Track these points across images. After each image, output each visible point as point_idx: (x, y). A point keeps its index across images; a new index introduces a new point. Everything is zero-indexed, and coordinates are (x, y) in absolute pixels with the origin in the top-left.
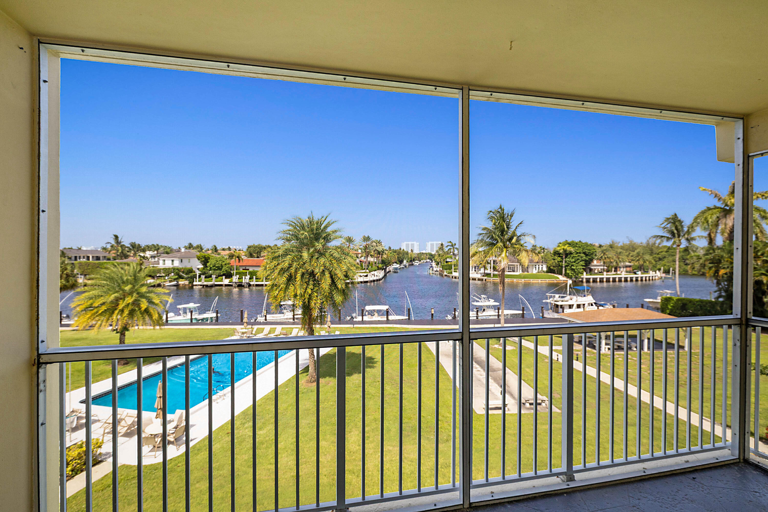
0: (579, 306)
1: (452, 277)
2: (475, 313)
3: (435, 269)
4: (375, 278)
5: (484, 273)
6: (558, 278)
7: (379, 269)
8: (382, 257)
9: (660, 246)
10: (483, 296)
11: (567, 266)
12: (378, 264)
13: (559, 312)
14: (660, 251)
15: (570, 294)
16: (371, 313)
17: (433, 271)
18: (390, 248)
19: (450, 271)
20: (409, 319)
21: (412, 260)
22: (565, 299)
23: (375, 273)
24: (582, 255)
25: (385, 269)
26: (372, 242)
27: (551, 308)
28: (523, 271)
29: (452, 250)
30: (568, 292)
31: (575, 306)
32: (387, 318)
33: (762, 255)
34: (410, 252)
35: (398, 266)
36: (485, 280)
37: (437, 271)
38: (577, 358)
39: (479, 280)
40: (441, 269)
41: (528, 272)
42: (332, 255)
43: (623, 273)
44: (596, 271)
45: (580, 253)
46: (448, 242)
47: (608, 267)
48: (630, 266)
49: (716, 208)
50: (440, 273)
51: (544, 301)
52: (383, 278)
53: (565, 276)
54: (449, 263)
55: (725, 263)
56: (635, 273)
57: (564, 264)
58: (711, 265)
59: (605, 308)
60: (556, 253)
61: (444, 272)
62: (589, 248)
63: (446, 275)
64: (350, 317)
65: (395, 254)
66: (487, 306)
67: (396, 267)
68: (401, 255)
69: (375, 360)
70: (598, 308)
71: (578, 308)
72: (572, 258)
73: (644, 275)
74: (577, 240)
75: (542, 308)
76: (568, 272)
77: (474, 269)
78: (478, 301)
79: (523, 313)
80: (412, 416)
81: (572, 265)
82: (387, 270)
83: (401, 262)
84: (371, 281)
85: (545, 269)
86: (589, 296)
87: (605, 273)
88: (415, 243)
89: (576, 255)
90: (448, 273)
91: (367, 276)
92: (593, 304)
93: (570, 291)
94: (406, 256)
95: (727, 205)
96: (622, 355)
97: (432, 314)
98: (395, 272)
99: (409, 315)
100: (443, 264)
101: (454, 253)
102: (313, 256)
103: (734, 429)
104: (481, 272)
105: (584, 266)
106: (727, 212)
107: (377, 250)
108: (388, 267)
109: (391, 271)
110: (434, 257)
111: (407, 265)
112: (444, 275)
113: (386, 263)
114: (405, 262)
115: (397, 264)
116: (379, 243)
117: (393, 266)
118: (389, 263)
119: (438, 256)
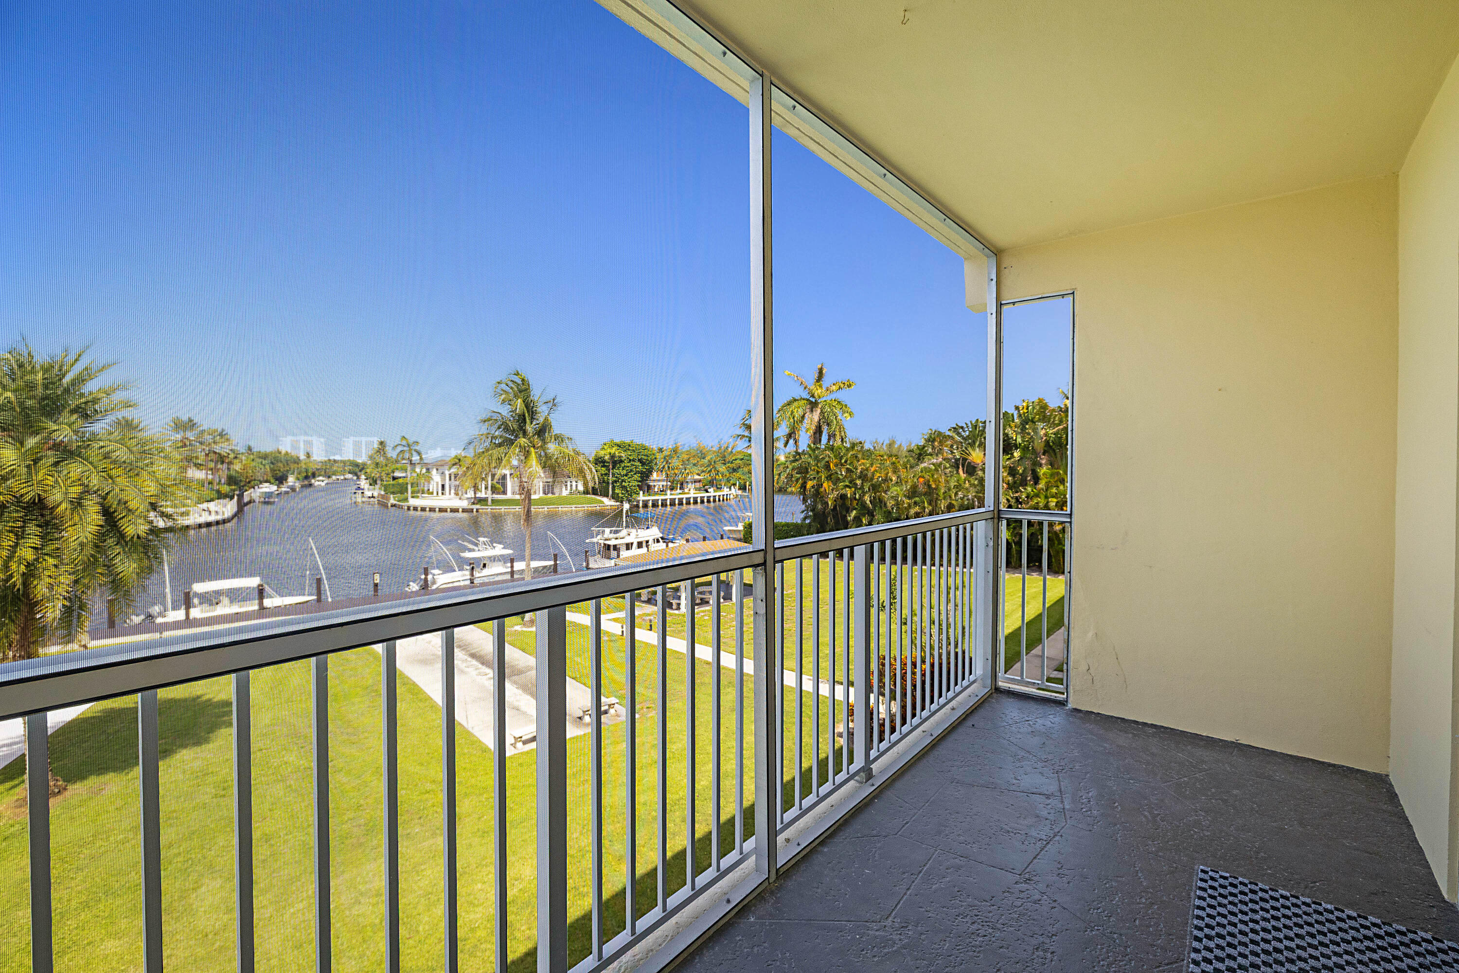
0: (640, 545)
1: (409, 509)
2: (468, 573)
3: (368, 493)
4: (212, 518)
5: (475, 498)
6: (603, 502)
7: (221, 496)
8: (229, 469)
9: (734, 451)
10: (481, 539)
11: (616, 482)
12: (219, 483)
13: (612, 556)
14: (733, 458)
15: (627, 527)
16: (212, 599)
17: (363, 497)
18: (250, 449)
19: (403, 496)
20: (319, 600)
21: (308, 477)
22: (621, 534)
23: (212, 506)
24: (638, 464)
25: (241, 497)
26: (203, 432)
27: (599, 552)
28: (544, 493)
29: (407, 456)
30: (624, 525)
31: (635, 545)
32: (261, 604)
33: (846, 462)
34: (302, 457)
35: (274, 488)
36: (477, 511)
37: (372, 497)
38: (651, 626)
39: (464, 511)
40: (383, 493)
41: (553, 493)
42: (106, 456)
43: (692, 491)
44: (656, 490)
45: (633, 460)
46: (400, 438)
47: (672, 482)
48: (700, 481)
49: (802, 399)
50: (379, 502)
52: (232, 517)
53: (613, 498)
54: (401, 481)
55: (812, 472)
56: (707, 492)
57: (611, 479)
58: (799, 476)
59: (675, 545)
60: (599, 461)
61: (389, 499)
62: (645, 452)
63: (392, 506)
64: (142, 617)
65: (264, 462)
66: (490, 558)
67: (267, 490)
68: (281, 465)
70: (667, 546)
71: (639, 548)
72: (623, 469)
73: (717, 494)
74: (628, 441)
75: (586, 552)
76: (616, 491)
77: (453, 491)
78: (474, 550)
79: (556, 565)
80: (362, 802)
81: (623, 481)
82: (246, 499)
83: (280, 480)
84: (200, 526)
85: (581, 488)
86: (653, 528)
87: (669, 492)
88: (314, 438)
89: (629, 464)
90: (399, 501)
91: (186, 514)
92: (660, 539)
93: (627, 521)
94: (293, 466)
95: (813, 396)
96: (709, 611)
97: (376, 585)
98: (266, 503)
99: (319, 593)
100: (385, 483)
101: (411, 461)
102: (40, 459)
103: (985, 653)
104: (469, 495)
105: (639, 481)
106: (813, 405)
107: (215, 453)
108: (246, 491)
109: (254, 502)
110: (363, 469)
111: (298, 485)
112: (389, 505)
113: (241, 481)
114: (291, 480)
115: (271, 483)
116: (221, 435)
117: (260, 490)
118: (249, 482)
119: (373, 466)
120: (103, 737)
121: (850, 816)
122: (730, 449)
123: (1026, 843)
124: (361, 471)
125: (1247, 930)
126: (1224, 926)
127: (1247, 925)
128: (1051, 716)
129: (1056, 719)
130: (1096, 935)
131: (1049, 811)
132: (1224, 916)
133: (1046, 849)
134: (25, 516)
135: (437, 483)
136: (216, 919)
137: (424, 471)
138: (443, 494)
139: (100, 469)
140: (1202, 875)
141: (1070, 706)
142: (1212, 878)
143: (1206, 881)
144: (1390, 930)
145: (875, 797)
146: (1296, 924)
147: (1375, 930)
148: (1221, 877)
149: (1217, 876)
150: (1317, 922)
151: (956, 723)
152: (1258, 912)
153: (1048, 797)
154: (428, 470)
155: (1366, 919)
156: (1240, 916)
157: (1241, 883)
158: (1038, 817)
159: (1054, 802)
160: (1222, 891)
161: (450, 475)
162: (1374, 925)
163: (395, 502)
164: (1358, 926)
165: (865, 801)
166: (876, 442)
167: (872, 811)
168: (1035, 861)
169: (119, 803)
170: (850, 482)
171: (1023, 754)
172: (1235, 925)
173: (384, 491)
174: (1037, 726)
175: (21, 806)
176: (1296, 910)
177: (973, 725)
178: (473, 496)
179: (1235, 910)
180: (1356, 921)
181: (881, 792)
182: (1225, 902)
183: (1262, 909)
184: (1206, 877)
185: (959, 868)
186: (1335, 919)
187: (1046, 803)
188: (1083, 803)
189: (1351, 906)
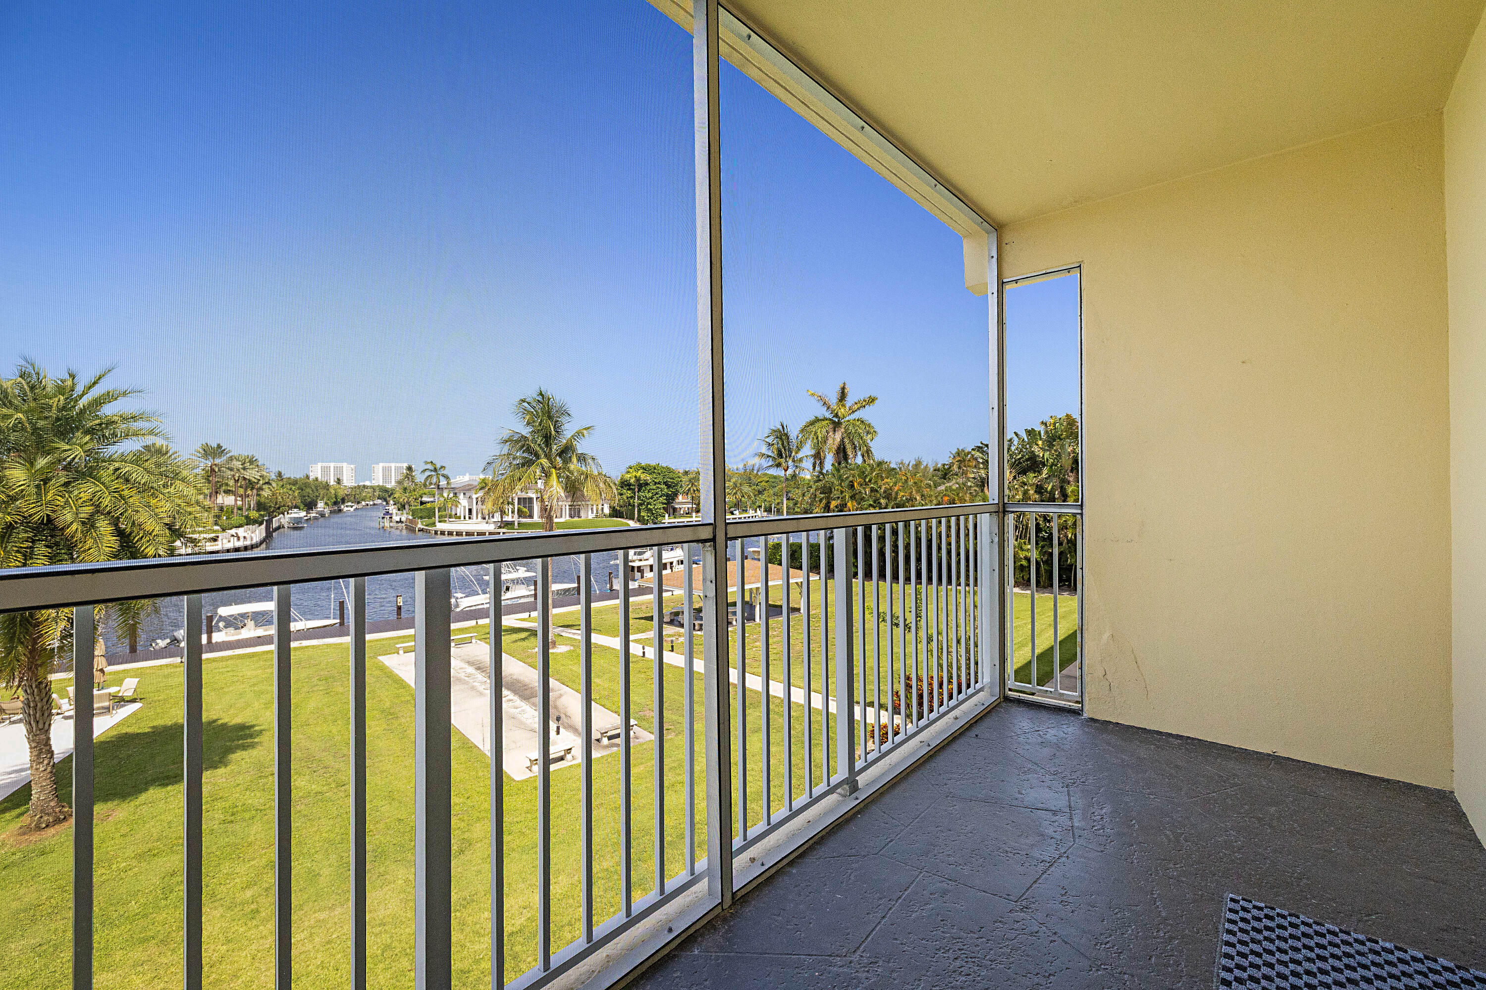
0: (664, 566)
1: (436, 533)
3: (396, 518)
4: (240, 544)
5: (502, 521)
6: (628, 525)
7: (249, 521)
8: (258, 495)
9: (759, 473)
11: (641, 505)
12: (249, 509)
13: (636, 578)
14: (759, 481)
16: (235, 623)
17: (391, 521)
18: (280, 474)
19: (431, 521)
20: (342, 623)
21: (337, 503)
22: (645, 556)
23: (241, 532)
24: (663, 486)
25: (269, 522)
26: (231, 459)
28: (571, 516)
29: (434, 480)
33: (870, 481)
34: (332, 483)
35: (303, 514)
37: (401, 522)
38: (672, 647)
40: (411, 517)
41: (579, 517)
42: (121, 477)
44: (682, 512)
45: (659, 483)
46: (426, 463)
49: (825, 419)
50: (407, 527)
51: (611, 563)
52: (261, 543)
53: (639, 521)
54: (429, 505)
55: (836, 492)
56: (733, 513)
57: (636, 502)
58: (822, 496)
60: (624, 484)
61: (416, 524)
62: (671, 475)
63: (421, 530)
65: (293, 488)
66: (513, 580)
67: (296, 516)
68: (309, 490)
69: (257, 728)
71: (663, 569)
72: (649, 492)
73: (743, 516)
74: (653, 464)
76: (642, 514)
77: (480, 516)
79: (578, 587)
81: (648, 504)
82: (275, 525)
83: (310, 506)
85: (607, 511)
86: (677, 549)
87: (694, 514)
88: (345, 465)
89: (654, 487)
90: (427, 526)
91: (215, 540)
94: (322, 492)
95: (836, 415)
98: (295, 528)
99: (342, 616)
100: (413, 508)
101: (439, 485)
102: (50, 479)
103: (992, 659)
104: (495, 519)
105: (665, 504)
106: (836, 425)
107: (245, 479)
108: (276, 516)
109: (283, 527)
110: (392, 494)
111: (327, 511)
112: (417, 529)
113: (270, 507)
114: (321, 505)
115: (300, 509)
116: (251, 462)
117: (289, 516)
118: (279, 508)
119: (401, 491)
120: (115, 762)
121: (827, 833)
122: (755, 472)
123: (1027, 864)
124: (390, 496)
125: (1287, 972)
126: (1258, 967)
127: (1287, 967)
128: (1065, 726)
129: (1070, 729)
130: (1102, 975)
131: (1055, 830)
132: (1259, 955)
133: (1048, 872)
134: (35, 536)
135: (465, 507)
136: (214, 950)
137: (451, 495)
138: (470, 518)
139: (112, 489)
140: (1231, 905)
141: (1086, 715)
142: (1244, 909)
143: (1237, 912)
144: (1468, 976)
145: (858, 812)
146: (1348, 966)
147: (1448, 975)
148: (1255, 907)
149: (1250, 906)
150: (1374, 963)
151: (958, 733)
152: (1300, 950)
153: (1055, 813)
154: (455, 494)
155: (1436, 961)
156: (1278, 955)
157: (1278, 915)
158: (1042, 835)
159: (1063, 820)
160: (1256, 924)
161: (477, 498)
162: (1446, 969)
163: (422, 527)
164: (1425, 970)
165: (846, 816)
166: (902, 463)
167: (852, 827)
168: (1035, 886)
169: (125, 830)
170: (875, 502)
171: (1029, 766)
172: (1271, 966)
173: (412, 515)
174: (1048, 736)
175: (24, 834)
176: (1348, 949)
177: (977, 736)
178: (500, 520)
179: (1272, 948)
180: (1423, 963)
181: (866, 806)
182: (1260, 937)
183: (1305, 947)
184: (1237, 907)
185: (945, 893)
186: (1395, 960)
187: (1052, 820)
188: (1095, 821)
189: (1415, 944)
